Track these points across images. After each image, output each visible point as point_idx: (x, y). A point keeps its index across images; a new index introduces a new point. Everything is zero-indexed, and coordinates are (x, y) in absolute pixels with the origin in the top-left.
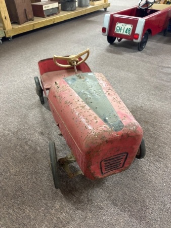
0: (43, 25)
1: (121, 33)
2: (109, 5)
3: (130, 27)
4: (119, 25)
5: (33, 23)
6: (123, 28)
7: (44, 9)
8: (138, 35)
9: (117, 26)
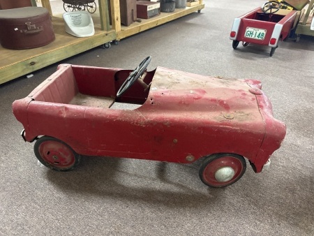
0: (148, 28)
1: (253, 37)
2: (203, 6)
3: (263, 31)
4: (249, 29)
5: (140, 25)
6: (254, 33)
7: (148, 10)
8: (275, 39)
9: (247, 30)
